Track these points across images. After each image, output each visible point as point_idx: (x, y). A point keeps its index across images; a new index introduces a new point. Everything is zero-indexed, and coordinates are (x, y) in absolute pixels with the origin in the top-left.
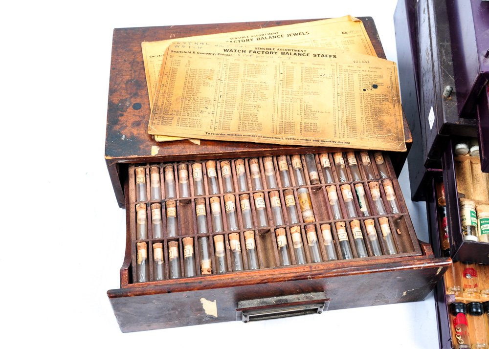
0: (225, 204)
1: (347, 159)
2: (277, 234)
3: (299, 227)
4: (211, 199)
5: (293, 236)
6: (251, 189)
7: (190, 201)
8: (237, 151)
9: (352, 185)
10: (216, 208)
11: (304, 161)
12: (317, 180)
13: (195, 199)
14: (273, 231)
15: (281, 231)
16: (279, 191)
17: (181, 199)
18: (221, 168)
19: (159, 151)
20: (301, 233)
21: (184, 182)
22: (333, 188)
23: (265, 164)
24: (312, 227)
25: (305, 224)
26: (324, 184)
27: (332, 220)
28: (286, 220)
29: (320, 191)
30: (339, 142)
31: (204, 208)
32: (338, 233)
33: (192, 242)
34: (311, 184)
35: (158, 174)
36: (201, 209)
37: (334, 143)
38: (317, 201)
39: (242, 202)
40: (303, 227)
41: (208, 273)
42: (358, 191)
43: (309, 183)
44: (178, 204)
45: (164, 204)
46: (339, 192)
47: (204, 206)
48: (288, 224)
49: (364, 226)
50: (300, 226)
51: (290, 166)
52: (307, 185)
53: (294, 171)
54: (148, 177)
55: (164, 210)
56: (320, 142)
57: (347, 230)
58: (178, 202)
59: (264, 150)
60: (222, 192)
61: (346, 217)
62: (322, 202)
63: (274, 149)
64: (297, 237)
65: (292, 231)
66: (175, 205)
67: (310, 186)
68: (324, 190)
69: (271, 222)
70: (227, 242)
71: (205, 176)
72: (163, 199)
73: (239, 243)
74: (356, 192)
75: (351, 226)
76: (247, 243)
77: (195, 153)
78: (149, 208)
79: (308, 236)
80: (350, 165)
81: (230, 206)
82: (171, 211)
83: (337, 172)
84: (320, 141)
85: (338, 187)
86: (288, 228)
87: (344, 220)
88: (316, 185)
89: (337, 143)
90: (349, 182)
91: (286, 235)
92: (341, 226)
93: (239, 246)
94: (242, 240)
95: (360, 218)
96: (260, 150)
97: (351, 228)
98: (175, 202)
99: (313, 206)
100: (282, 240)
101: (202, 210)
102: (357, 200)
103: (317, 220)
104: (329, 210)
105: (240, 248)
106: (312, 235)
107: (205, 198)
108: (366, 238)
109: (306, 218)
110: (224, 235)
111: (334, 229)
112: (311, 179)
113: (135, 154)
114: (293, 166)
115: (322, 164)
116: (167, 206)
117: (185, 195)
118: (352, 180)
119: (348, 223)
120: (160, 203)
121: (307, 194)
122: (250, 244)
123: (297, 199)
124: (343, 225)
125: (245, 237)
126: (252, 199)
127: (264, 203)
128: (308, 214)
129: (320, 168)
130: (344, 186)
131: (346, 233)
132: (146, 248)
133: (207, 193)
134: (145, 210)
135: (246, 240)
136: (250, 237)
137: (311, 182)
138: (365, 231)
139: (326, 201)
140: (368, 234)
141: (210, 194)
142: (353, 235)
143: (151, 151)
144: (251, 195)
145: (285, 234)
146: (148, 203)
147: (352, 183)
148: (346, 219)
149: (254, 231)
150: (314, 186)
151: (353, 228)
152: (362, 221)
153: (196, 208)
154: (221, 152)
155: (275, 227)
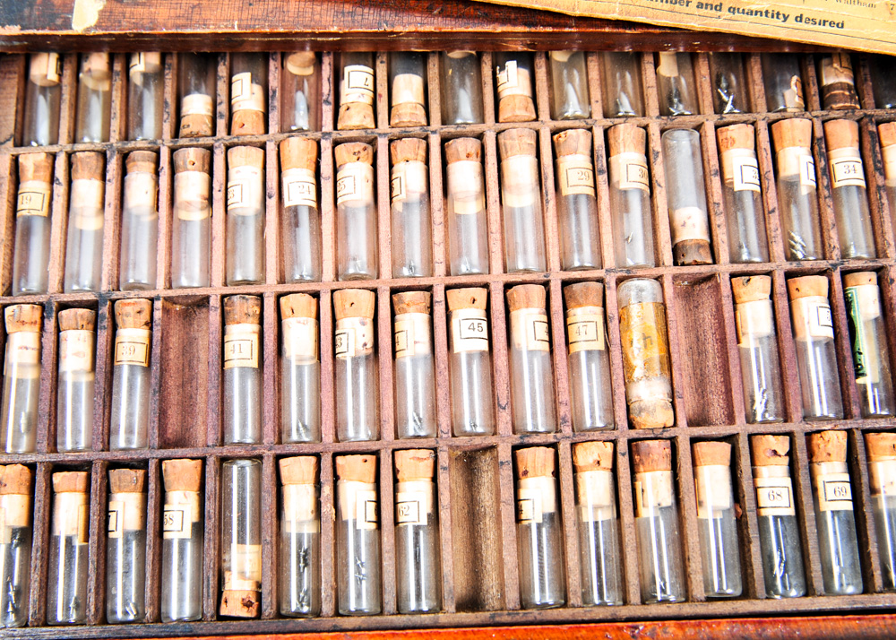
0: (334, 326)
1: (828, 160)
2: (521, 469)
3: (610, 446)
4: (283, 300)
5: (580, 481)
6: (440, 269)
7: (203, 302)
8: (398, 29)
9: (837, 277)
10: (299, 337)
11: (660, 156)
12: (699, 246)
13: (223, 297)
14: (504, 453)
15: (537, 460)
16: (546, 284)
17: (170, 293)
18: (335, 171)
19: (102, 12)
20: (614, 470)
21: (193, 214)
22: (760, 285)
23: (505, 164)
24: (659, 450)
25: (633, 434)
26: (724, 267)
27: (740, 427)
28: (563, 411)
29: (705, 286)
30: (799, 19)
31: (255, 338)
32: (760, 482)
33: (197, 477)
34: (675, 264)
35: (97, 183)
36: (242, 341)
37: (779, 22)
38: (694, 328)
39: (403, 322)
40: (623, 447)
41: (244, 613)
42: (855, 305)
43: (667, 256)
44: (158, 315)
45: (105, 310)
46: (782, 303)
47: (256, 327)
48: (567, 430)
49: (861, 457)
50: (615, 442)
51: (602, 178)
52: (657, 265)
53: (617, 198)
54: (60, 190)
55: (103, 336)
56: (725, 13)
57: (793, 472)
58: (158, 304)
59: (500, 29)
60: (328, 274)
61: (797, 414)
62: (709, 335)
63: (541, 29)
64: (595, 486)
65: (580, 462)
66: (145, 317)
67: (669, 270)
68: (725, 290)
69: (504, 417)
70: (327, 490)
71: (272, 203)
72: (105, 287)
73: (372, 496)
74: (848, 304)
75: (811, 454)
76: (400, 497)
77: (236, 30)
78: (50, 325)
79: (639, 485)
80: (837, 185)
81: (355, 336)
82: (132, 342)
83: (781, 215)
84: (725, 8)
85: (780, 280)
86: (564, 448)
87: (788, 427)
88: (696, 269)
89: (791, 20)
90: (823, 264)
91: (557, 473)
92: (775, 452)
93: (372, 506)
94: (386, 483)
95: (850, 424)
96: (488, 28)
97: (811, 462)
98: (145, 305)
99: (675, 357)
100: (538, 495)
101: (246, 347)
102: (846, 343)
103: (682, 422)
104: (734, 370)
105: (372, 517)
106: (655, 485)
107: (261, 297)
108: (867, 510)
109: (641, 410)
110: (318, 456)
111: (745, 462)
112: (678, 240)
113: (12, 22)
114: (615, 178)
115: (727, 176)
116: (119, 320)
117: (191, 279)
118: (836, 254)
119: (800, 442)
120: (93, 306)
121: (656, 305)
122: (415, 499)
123: (614, 325)
124: (782, 445)
125: (395, 472)
126: (439, 310)
127: (485, 334)
128: (650, 394)
129: (717, 194)
130: (803, 283)
131: (788, 482)
132: (24, 489)
133: (272, 276)
134: (37, 328)
135: (401, 485)
136: (415, 477)
137: (677, 251)
138: (865, 479)
139: (727, 335)
140: (873, 491)
141: (282, 281)
142: (814, 490)
143: (71, 12)
144: (439, 295)
145: (551, 468)
146: (49, 302)
147: (835, 266)
148: (797, 426)
149: (435, 450)
150: (685, 270)
151: (819, 463)
152: (858, 436)
153: (223, 333)
154: (334, 29)
155: (516, 440)
